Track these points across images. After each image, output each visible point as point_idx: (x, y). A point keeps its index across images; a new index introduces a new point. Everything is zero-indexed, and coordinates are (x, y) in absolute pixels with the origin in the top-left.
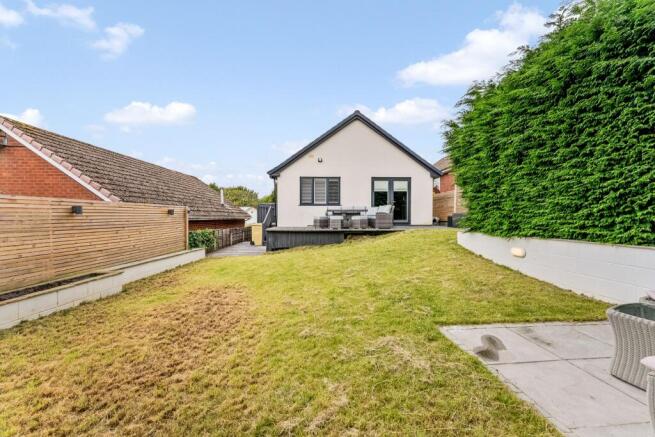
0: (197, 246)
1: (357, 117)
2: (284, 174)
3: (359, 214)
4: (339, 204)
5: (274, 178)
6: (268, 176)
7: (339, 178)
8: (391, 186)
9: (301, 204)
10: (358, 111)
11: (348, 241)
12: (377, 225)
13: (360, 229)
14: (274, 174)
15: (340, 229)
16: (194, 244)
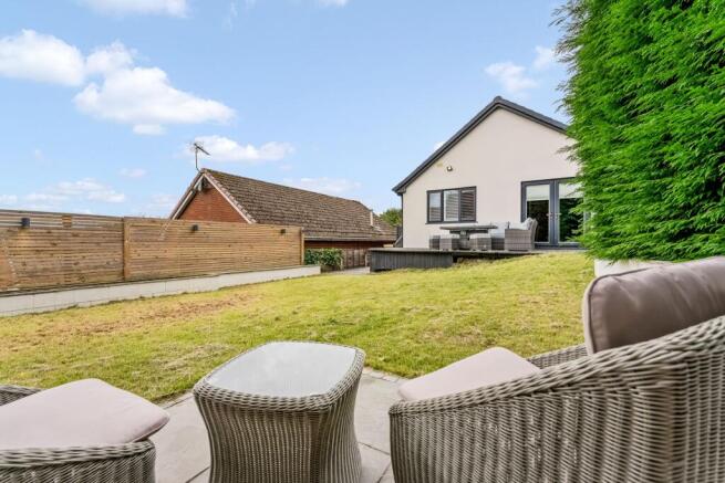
0: (313, 263)
1: (499, 105)
2: (411, 190)
3: (485, 232)
4: (474, 221)
5: (401, 194)
6: (393, 193)
7: (475, 187)
8: (554, 191)
9: (429, 222)
10: (499, 98)
11: (457, 265)
12: (506, 246)
13: (478, 251)
14: (400, 190)
15: (450, 250)
16: (309, 261)
